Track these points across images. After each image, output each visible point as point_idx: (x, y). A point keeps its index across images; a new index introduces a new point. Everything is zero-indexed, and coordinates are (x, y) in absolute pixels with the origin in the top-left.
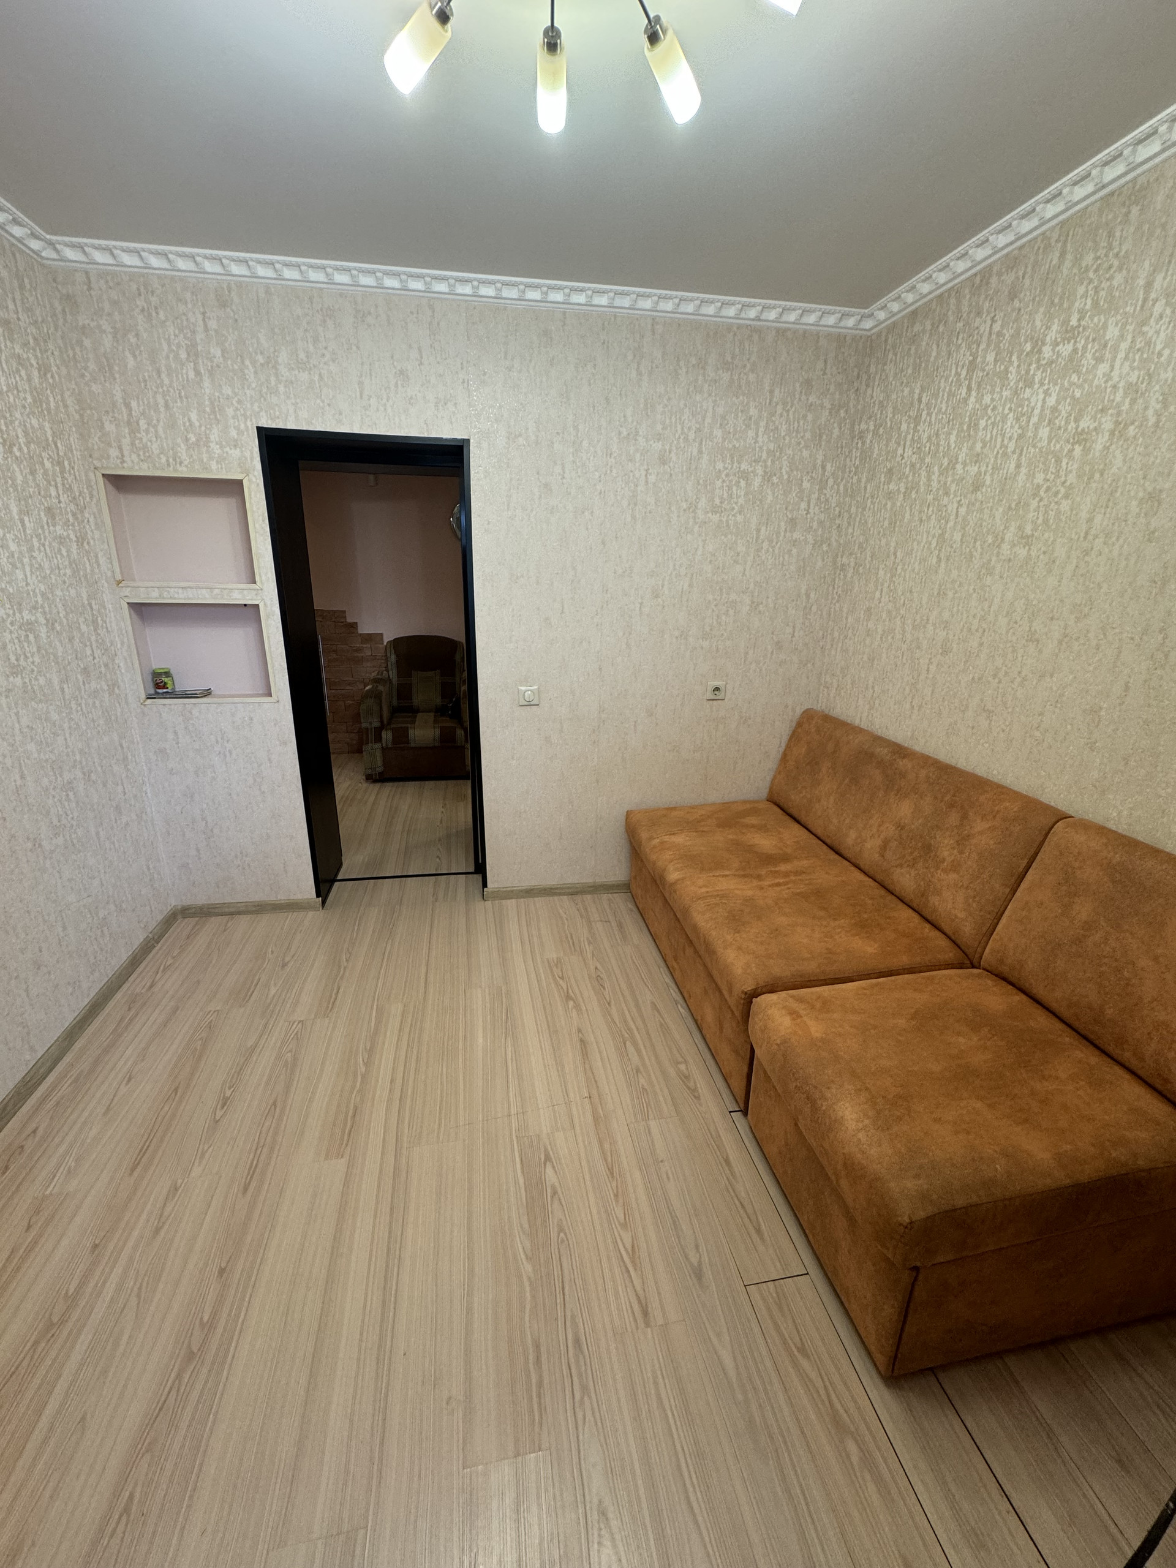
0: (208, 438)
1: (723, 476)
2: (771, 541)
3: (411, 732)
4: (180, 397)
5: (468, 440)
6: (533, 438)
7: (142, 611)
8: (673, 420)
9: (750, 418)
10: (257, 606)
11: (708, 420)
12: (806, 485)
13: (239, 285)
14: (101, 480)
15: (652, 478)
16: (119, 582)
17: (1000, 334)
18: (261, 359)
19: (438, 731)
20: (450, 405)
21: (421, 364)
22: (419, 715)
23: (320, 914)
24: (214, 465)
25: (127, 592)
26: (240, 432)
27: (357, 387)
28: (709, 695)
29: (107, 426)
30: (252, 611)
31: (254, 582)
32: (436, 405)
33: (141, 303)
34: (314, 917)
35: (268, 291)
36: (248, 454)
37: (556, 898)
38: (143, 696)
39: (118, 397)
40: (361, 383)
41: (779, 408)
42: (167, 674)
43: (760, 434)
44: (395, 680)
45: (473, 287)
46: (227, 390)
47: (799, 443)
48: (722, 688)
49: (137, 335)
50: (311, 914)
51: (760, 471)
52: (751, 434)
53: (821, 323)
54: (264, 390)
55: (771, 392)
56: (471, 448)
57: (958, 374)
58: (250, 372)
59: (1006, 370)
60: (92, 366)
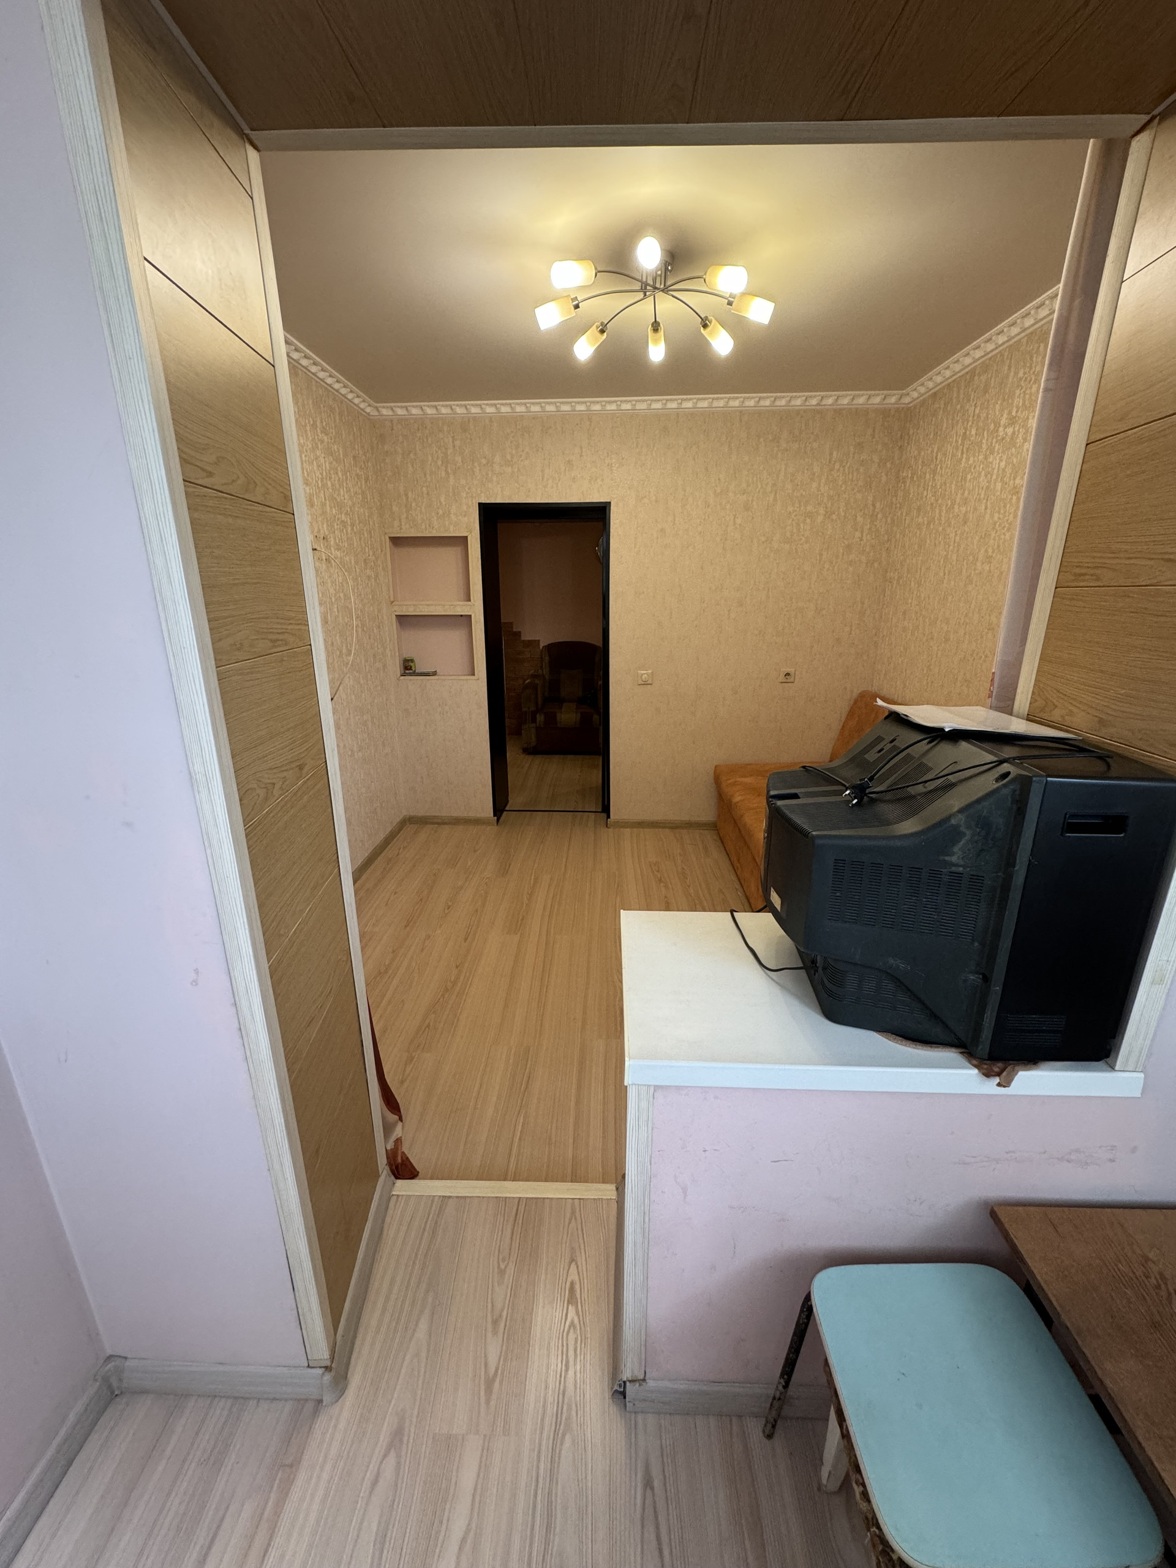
0: (449, 512)
1: (793, 516)
2: (831, 562)
3: (558, 715)
4: (436, 488)
5: (610, 503)
6: (654, 498)
7: (403, 620)
8: (755, 479)
9: (814, 474)
10: (470, 616)
11: (782, 477)
12: (860, 519)
13: (475, 419)
14: (388, 539)
15: (739, 521)
16: (393, 602)
17: (979, 416)
18: (484, 461)
19: (579, 715)
20: (599, 481)
21: (581, 456)
22: (565, 704)
23: (495, 828)
24: (452, 528)
25: (396, 608)
26: (469, 507)
27: (540, 473)
28: (782, 678)
29: (394, 508)
30: (466, 620)
31: (470, 600)
32: (590, 482)
33: (419, 435)
34: (491, 830)
35: (491, 420)
36: (472, 520)
37: (660, 829)
38: (399, 674)
39: (402, 489)
40: (543, 471)
41: (837, 466)
42: (412, 661)
43: (822, 485)
44: (547, 677)
45: (617, 405)
46: (463, 482)
47: (853, 489)
48: (792, 674)
49: (415, 454)
50: (489, 828)
51: (822, 511)
52: (815, 485)
53: (869, 403)
54: (484, 480)
55: (831, 454)
56: (612, 508)
57: (957, 441)
58: (477, 470)
59: (981, 441)
60: (389, 473)
